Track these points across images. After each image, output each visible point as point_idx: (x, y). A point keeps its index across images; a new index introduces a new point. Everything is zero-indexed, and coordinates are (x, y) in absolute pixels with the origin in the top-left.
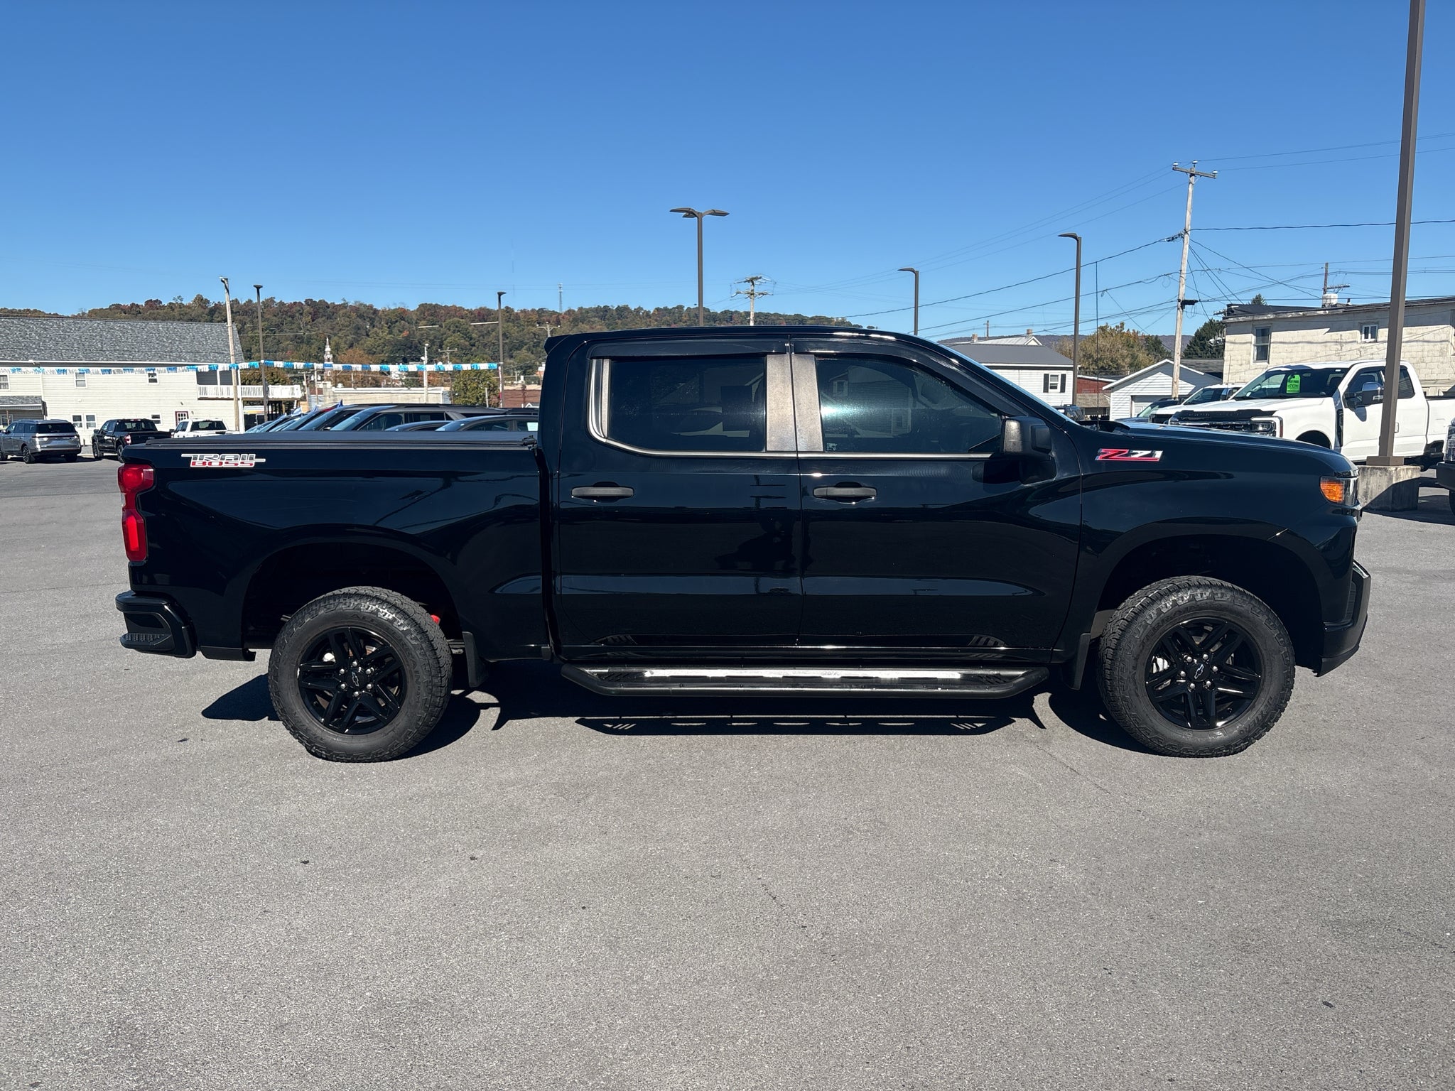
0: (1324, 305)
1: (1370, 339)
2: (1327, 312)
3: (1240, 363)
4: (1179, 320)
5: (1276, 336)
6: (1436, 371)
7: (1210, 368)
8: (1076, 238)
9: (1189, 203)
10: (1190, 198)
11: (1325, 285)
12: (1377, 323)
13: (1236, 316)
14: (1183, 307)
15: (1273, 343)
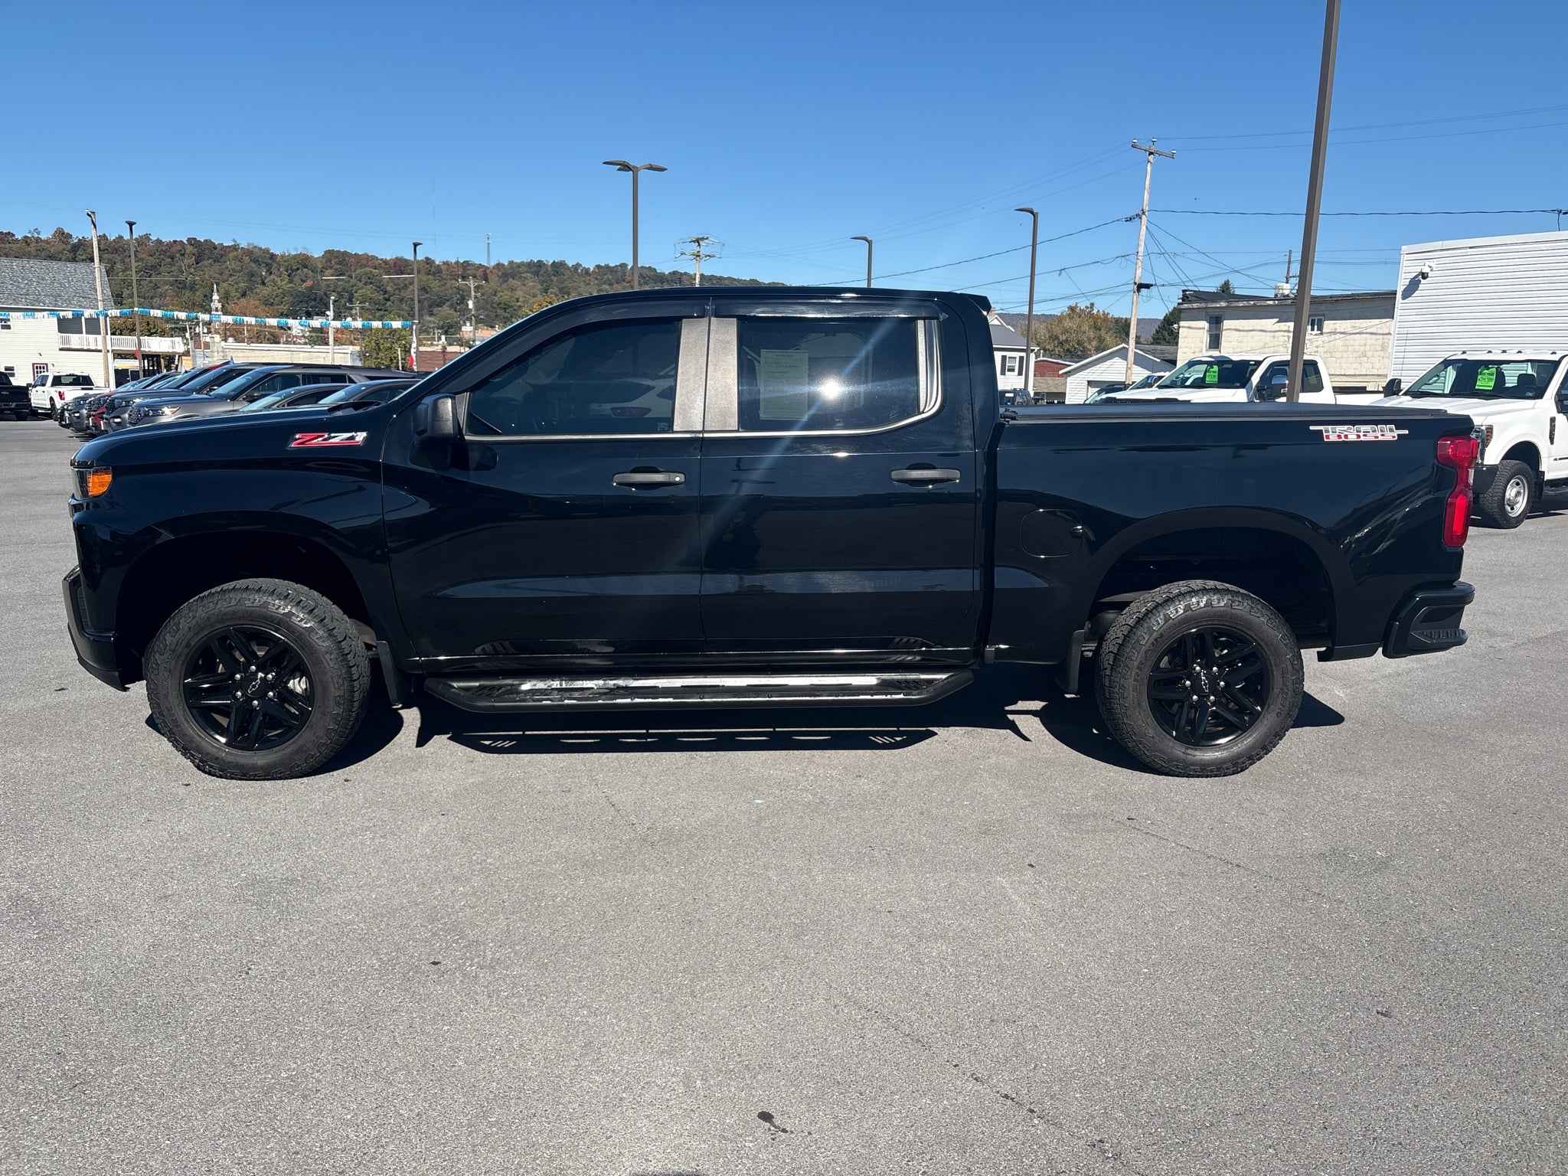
0: (1276, 295)
1: (1316, 332)
2: (1276, 302)
3: (1193, 350)
4: (1135, 303)
5: (1227, 324)
6: (1377, 365)
7: (1166, 355)
8: (1032, 213)
9: (1147, 182)
10: (1148, 178)
12: (1324, 315)
13: (1190, 302)
14: (1138, 291)
15: (1226, 330)
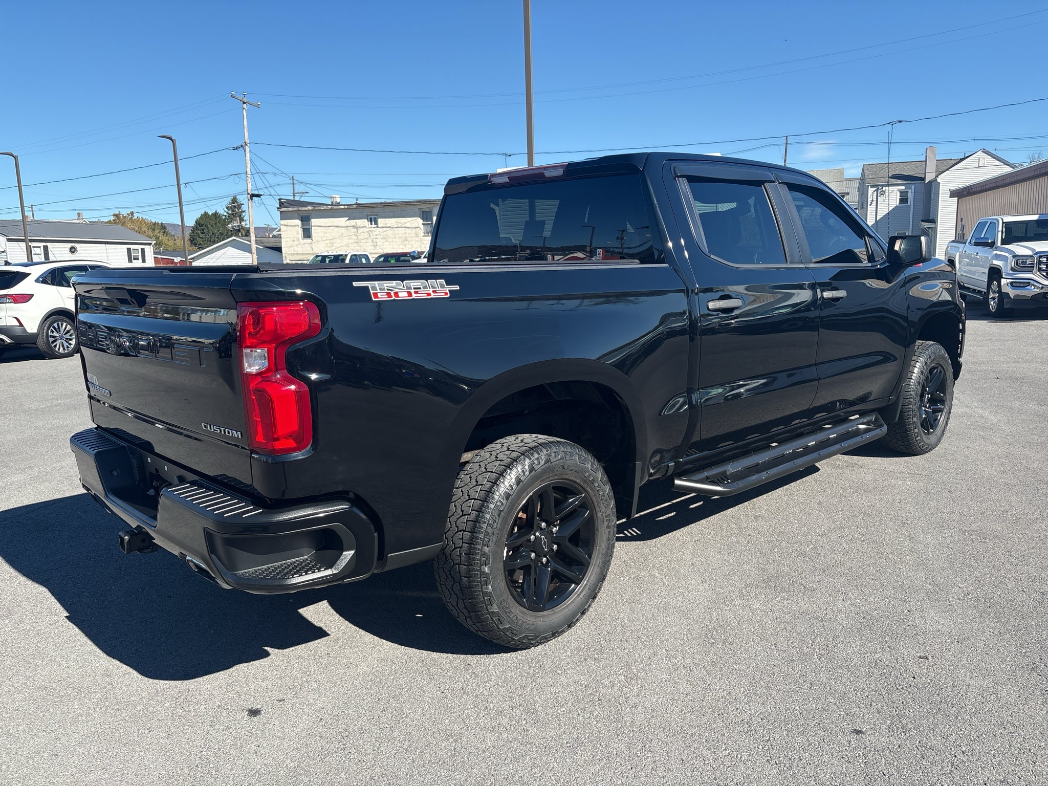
0: (332, 203)
1: (373, 226)
2: (346, 207)
3: (292, 239)
4: (250, 208)
5: (314, 222)
8: (171, 139)
9: (245, 123)
10: (245, 120)
11: (294, 191)
12: (377, 215)
13: (285, 207)
14: (252, 199)
15: (313, 226)
